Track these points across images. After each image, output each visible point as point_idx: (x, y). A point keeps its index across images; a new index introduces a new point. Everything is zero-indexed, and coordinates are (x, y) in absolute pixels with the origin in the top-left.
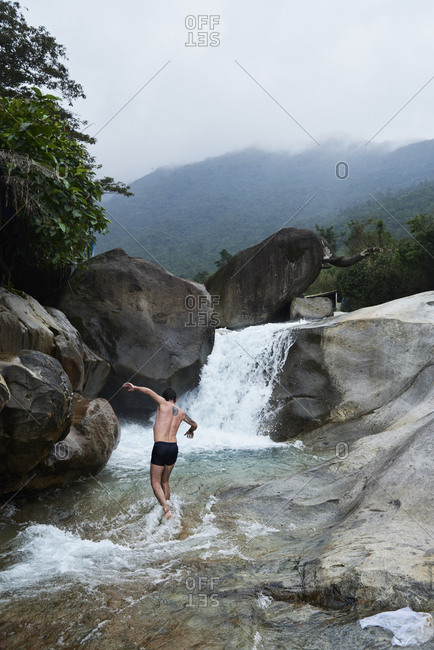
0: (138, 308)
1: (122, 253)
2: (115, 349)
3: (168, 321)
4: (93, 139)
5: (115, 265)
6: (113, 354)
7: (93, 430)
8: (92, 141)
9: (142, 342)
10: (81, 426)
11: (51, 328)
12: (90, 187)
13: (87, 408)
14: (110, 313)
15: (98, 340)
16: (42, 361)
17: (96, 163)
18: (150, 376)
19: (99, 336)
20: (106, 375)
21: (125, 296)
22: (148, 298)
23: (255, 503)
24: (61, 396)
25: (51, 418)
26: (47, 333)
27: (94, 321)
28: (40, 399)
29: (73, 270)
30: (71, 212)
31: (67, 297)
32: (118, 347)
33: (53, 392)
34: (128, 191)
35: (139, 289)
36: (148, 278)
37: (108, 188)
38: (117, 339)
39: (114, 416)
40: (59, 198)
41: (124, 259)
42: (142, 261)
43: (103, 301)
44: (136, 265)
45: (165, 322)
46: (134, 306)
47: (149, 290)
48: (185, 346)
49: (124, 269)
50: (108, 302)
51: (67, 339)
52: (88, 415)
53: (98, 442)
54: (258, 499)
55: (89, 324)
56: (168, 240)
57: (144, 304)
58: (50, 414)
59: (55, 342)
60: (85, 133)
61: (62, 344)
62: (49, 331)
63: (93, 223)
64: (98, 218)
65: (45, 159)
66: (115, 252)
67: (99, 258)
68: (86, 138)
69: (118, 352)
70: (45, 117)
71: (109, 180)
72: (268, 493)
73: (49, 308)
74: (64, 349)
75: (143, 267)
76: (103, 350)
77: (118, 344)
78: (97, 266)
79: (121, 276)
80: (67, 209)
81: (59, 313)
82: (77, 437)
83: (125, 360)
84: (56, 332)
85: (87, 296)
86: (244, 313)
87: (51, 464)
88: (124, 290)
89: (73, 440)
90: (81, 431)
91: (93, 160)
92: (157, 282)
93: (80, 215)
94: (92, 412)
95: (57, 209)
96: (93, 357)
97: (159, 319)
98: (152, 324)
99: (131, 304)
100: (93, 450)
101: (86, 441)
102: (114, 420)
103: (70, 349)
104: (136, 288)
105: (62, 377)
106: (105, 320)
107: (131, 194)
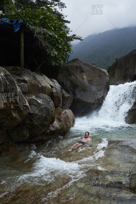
0: (83, 78)
1: (78, 60)
2: (75, 92)
3: (93, 82)
4: (69, 21)
5: (75, 64)
6: (74, 94)
7: (64, 120)
8: (69, 22)
9: (84, 90)
10: (59, 119)
11: (51, 86)
12: (66, 38)
13: (61, 113)
14: (73, 80)
15: (69, 89)
16: (42, 97)
17: (71, 30)
18: (87, 101)
19: (70, 88)
20: (72, 101)
21: (78, 74)
22: (86, 75)
23: (119, 147)
24: (49, 109)
25: (45, 116)
26: (49, 87)
27: (68, 83)
28: (41, 110)
29: (62, 66)
30: (59, 46)
31: (59, 75)
32: (76, 92)
33: (46, 108)
34: (81, 39)
35: (83, 72)
36: (86, 68)
37: (75, 38)
38: (76, 89)
39: (73, 115)
40: (55, 42)
41: (78, 62)
42: (84, 62)
43: (71, 76)
44: (82, 63)
45: (92, 83)
46: (82, 77)
47: (87, 72)
48: (99, 91)
49: (78, 65)
50: (73, 76)
51: (56, 89)
52: (62, 115)
53: (65, 124)
54: (120, 146)
55: (66, 84)
56: (98, 56)
57: (85, 77)
58: (44, 115)
59: (52, 90)
60: (66, 20)
61: (54, 91)
62: (50, 87)
63: (66, 50)
64: (68, 48)
65: (49, 28)
66: (75, 59)
67: (70, 62)
68: (67, 22)
69: (76, 93)
70: (48, 13)
71: (74, 35)
72: (124, 144)
73: (51, 79)
74: (55, 92)
75: (84, 64)
76: (71, 93)
77: (76, 90)
78: (69, 64)
79: (77, 67)
80: (57, 45)
81: (55, 81)
82: (58, 122)
83: (78, 96)
84: (52, 87)
85: (66, 75)
86: (121, 79)
87: (48, 131)
88: (78, 72)
89: (56, 124)
90: (59, 120)
91: (69, 29)
92: (89, 69)
93: (61, 47)
94: (63, 114)
95: (54, 45)
96: (67, 95)
97: (90, 82)
98: (88, 84)
99: (81, 77)
100: (63, 127)
101: (61, 124)
102: (73, 116)
103: (57, 92)
104: (82, 71)
105: (51, 102)
106: (72, 82)
107: (82, 40)
